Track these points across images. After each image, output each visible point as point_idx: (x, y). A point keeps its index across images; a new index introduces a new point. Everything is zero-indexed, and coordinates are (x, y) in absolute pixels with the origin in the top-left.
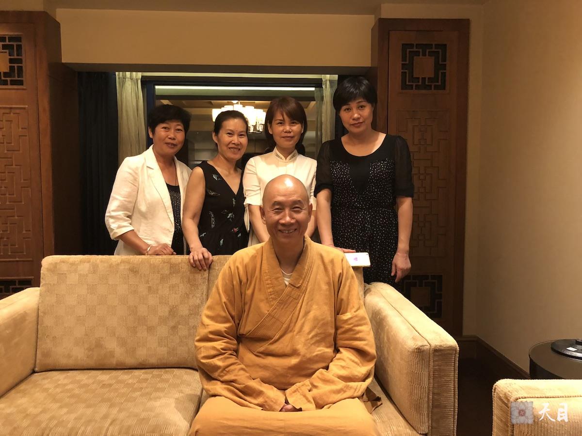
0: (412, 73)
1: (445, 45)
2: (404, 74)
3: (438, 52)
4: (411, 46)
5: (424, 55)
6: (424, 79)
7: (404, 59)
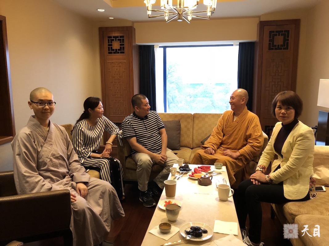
0: (273, 43)
1: (289, 31)
2: (270, 44)
3: (286, 34)
4: (274, 32)
5: (279, 35)
6: (278, 45)
7: (270, 37)
